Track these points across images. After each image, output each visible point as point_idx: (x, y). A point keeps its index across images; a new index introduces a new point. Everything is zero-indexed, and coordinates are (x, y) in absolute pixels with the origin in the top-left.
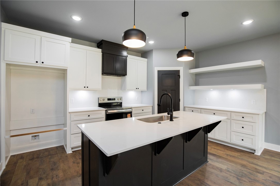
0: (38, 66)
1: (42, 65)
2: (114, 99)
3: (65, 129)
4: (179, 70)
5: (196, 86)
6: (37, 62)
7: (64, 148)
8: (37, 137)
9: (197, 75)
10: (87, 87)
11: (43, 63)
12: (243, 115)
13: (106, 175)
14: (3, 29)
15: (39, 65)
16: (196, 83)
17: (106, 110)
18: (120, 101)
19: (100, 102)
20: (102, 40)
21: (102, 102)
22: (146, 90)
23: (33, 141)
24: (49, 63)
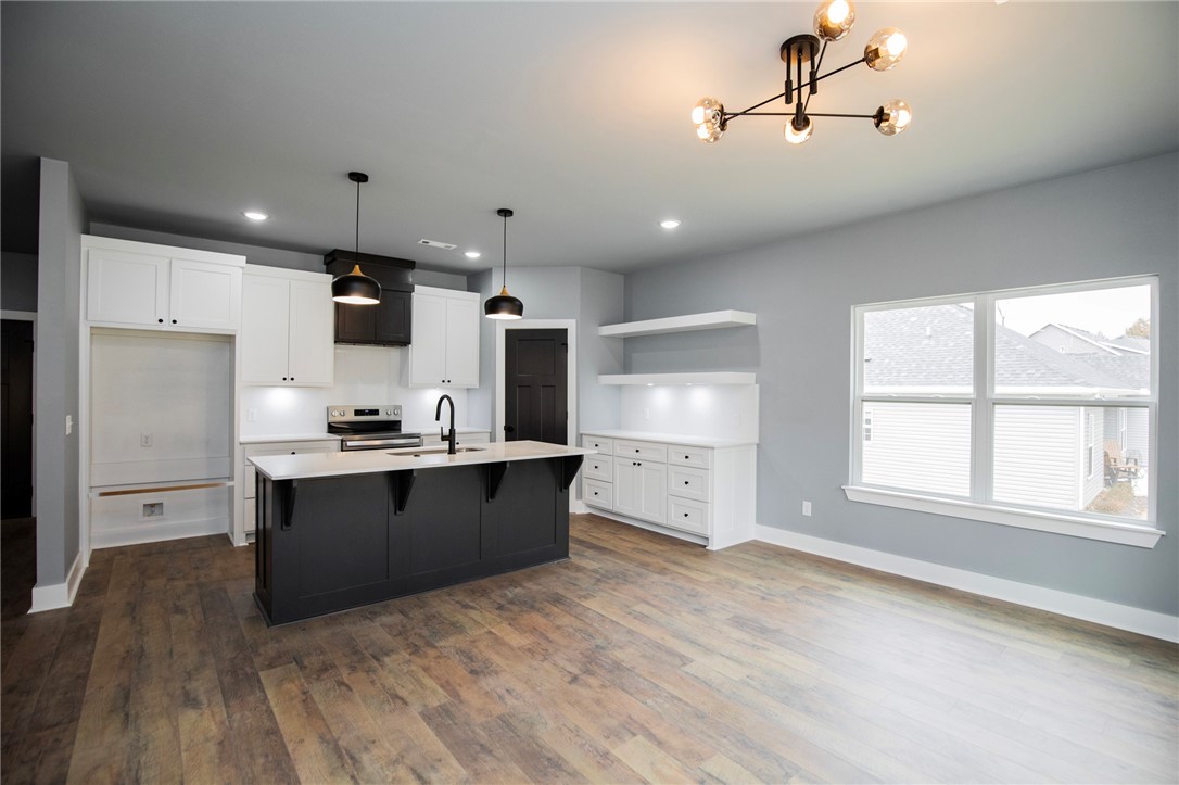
0: (164, 329)
1: (174, 328)
2: (376, 412)
3: (230, 484)
4: (566, 330)
5: (625, 373)
6: (161, 321)
7: (229, 539)
8: (156, 509)
9: (629, 340)
10: (292, 379)
11: (174, 322)
12: (688, 451)
13: (284, 527)
14: (83, 249)
15: (167, 326)
16: (626, 367)
17: (342, 441)
18: (393, 418)
19: (331, 419)
20: (335, 250)
21: (337, 418)
22: (477, 387)
23: (147, 518)
24: (193, 321)
